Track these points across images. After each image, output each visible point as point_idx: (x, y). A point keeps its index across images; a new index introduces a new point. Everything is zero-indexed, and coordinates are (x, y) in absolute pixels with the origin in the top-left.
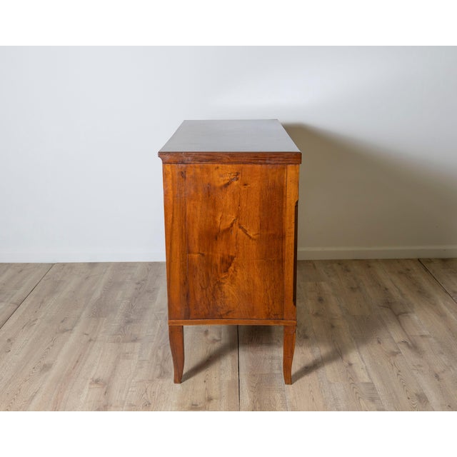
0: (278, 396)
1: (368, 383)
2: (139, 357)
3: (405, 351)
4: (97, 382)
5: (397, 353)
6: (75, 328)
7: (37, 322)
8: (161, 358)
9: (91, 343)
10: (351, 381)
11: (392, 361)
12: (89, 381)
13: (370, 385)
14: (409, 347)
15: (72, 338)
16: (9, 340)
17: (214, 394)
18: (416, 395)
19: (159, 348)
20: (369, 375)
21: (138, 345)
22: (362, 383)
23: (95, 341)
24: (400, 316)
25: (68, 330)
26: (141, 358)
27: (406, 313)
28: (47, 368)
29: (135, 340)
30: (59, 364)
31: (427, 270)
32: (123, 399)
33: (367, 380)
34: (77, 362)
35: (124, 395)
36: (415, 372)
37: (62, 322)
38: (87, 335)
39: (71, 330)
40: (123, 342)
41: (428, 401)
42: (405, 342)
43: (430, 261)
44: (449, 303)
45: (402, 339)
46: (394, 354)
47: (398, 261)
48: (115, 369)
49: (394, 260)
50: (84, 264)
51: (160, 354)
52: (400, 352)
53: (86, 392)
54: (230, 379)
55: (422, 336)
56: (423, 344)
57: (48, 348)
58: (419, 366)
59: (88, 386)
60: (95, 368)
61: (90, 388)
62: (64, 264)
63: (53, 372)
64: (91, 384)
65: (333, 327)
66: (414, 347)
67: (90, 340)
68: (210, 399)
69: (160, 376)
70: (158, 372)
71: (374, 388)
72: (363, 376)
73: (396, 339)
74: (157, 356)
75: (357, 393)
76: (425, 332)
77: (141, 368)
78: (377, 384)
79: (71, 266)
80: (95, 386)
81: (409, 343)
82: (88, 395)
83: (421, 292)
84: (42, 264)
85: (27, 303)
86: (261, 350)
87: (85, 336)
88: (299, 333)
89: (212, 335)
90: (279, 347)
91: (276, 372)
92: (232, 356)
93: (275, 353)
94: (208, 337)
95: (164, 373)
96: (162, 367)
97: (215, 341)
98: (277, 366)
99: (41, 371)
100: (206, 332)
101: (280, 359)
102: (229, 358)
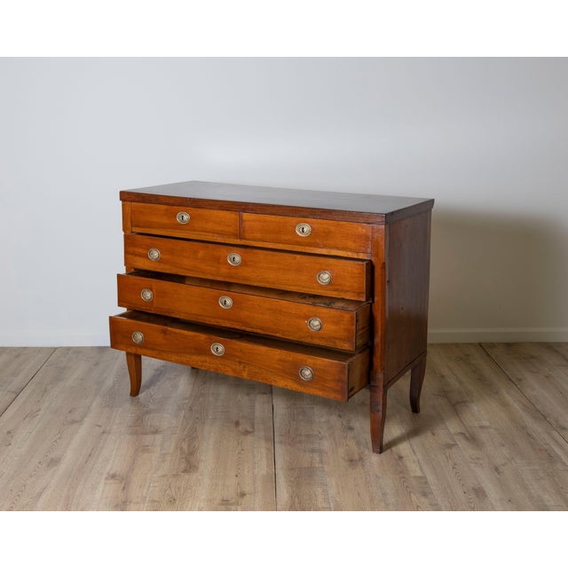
0: (319, 491)
1: (420, 477)
2: (161, 450)
3: (462, 443)
4: (113, 476)
5: (453, 445)
6: (86, 419)
7: (41, 413)
8: (186, 451)
9: (105, 435)
10: (401, 475)
11: (447, 454)
12: (105, 476)
13: (423, 480)
14: (467, 439)
15: (83, 430)
16: (9, 432)
17: (247, 489)
18: (473, 488)
19: (184, 440)
20: (421, 470)
21: (159, 437)
22: (415, 477)
23: (109, 433)
24: (457, 406)
25: (77, 422)
26: (163, 451)
27: (465, 402)
28: (54, 462)
29: (156, 432)
30: (69, 458)
31: (488, 355)
32: (144, 495)
33: (419, 473)
34: (90, 455)
35: (145, 491)
36: (472, 465)
37: (70, 412)
38: (100, 426)
39: (80, 422)
40: (142, 434)
41: (486, 496)
42: (462, 434)
43: (492, 345)
44: (512, 392)
45: (459, 430)
46: (450, 446)
47: (457, 345)
48: (134, 463)
49: (452, 344)
50: (92, 348)
51: (185, 446)
52: (456, 444)
53: (101, 487)
54: (265, 473)
55: (482, 427)
56: (483, 436)
57: (56, 441)
58: (478, 459)
59: (103, 481)
60: (111, 462)
61: (105, 484)
62: (69, 349)
63: (63, 467)
64: (106, 479)
66: (472, 439)
67: (103, 432)
68: (243, 495)
69: (185, 471)
70: (183, 466)
71: (426, 483)
72: (414, 469)
73: (452, 431)
74: (181, 449)
75: (407, 487)
76: (486, 423)
77: (164, 461)
78: (430, 478)
79: (78, 351)
80: (112, 481)
81: (467, 434)
82: (103, 491)
83: (482, 380)
84: (41, 348)
85: (28, 391)
86: (300, 442)
87: (97, 428)
88: (342, 425)
89: (245, 426)
90: (321, 439)
91: (317, 465)
92: (268, 449)
93: (316, 446)
94: (240, 428)
95: (190, 467)
96: (188, 461)
97: (247, 433)
98: (318, 459)
99: (48, 466)
100: (237, 424)
101: (321, 452)
102: (263, 450)
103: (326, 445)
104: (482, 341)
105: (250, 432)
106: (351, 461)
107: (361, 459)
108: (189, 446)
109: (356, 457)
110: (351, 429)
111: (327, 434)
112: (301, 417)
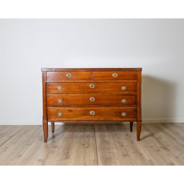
1: (150, 160)
2: (57, 152)
3: (162, 150)
4: (40, 160)
5: (159, 150)
6: (33, 144)
7: (18, 142)
8: (66, 153)
9: (39, 148)
10: (143, 159)
11: (158, 153)
12: (37, 160)
14: (164, 148)
15: (31, 147)
16: (6, 148)
19: (65, 149)
20: (149, 158)
21: (57, 149)
22: (148, 160)
24: (158, 139)
25: (29, 144)
26: (58, 153)
27: (160, 138)
28: (20, 156)
29: (56, 147)
30: (25, 155)
33: (149, 159)
34: (32, 154)
36: (168, 156)
37: (28, 142)
38: (37, 146)
39: (31, 144)
40: (51, 148)
42: (162, 147)
43: (166, 123)
44: (176, 135)
45: (160, 146)
46: (158, 151)
47: (154, 124)
48: (47, 156)
50: (38, 125)
51: (66, 151)
53: (35, 164)
54: (94, 159)
55: (168, 145)
56: (169, 148)
57: (22, 150)
58: (169, 154)
60: (39, 156)
61: (37, 162)
62: (30, 126)
63: (22, 157)
64: (37, 161)
65: (133, 143)
66: (165, 148)
67: (38, 147)
69: (65, 159)
70: (65, 157)
71: (152, 162)
72: (147, 158)
73: (158, 146)
74: (64, 152)
75: (145, 163)
76: (170, 144)
77: (58, 156)
78: (153, 160)
79: (33, 126)
80: (39, 162)
81: (164, 147)
83: (165, 132)
85: (15, 136)
86: (106, 150)
87: (36, 146)
88: (120, 145)
89: (86, 145)
90: (113, 149)
91: (112, 157)
92: (94, 152)
93: (111, 151)
94: (85, 146)
95: (67, 157)
96: (66, 156)
97: (87, 147)
98: (112, 155)
99: (17, 157)
100: (84, 145)
101: (113, 152)
102: (93, 153)
103: (115, 151)
104: (162, 122)
105: (88, 147)
106: (124, 155)
107: (127, 155)
108: (67, 151)
109: (126, 154)
110: (123, 146)
111: (115, 148)
112: (105, 143)
